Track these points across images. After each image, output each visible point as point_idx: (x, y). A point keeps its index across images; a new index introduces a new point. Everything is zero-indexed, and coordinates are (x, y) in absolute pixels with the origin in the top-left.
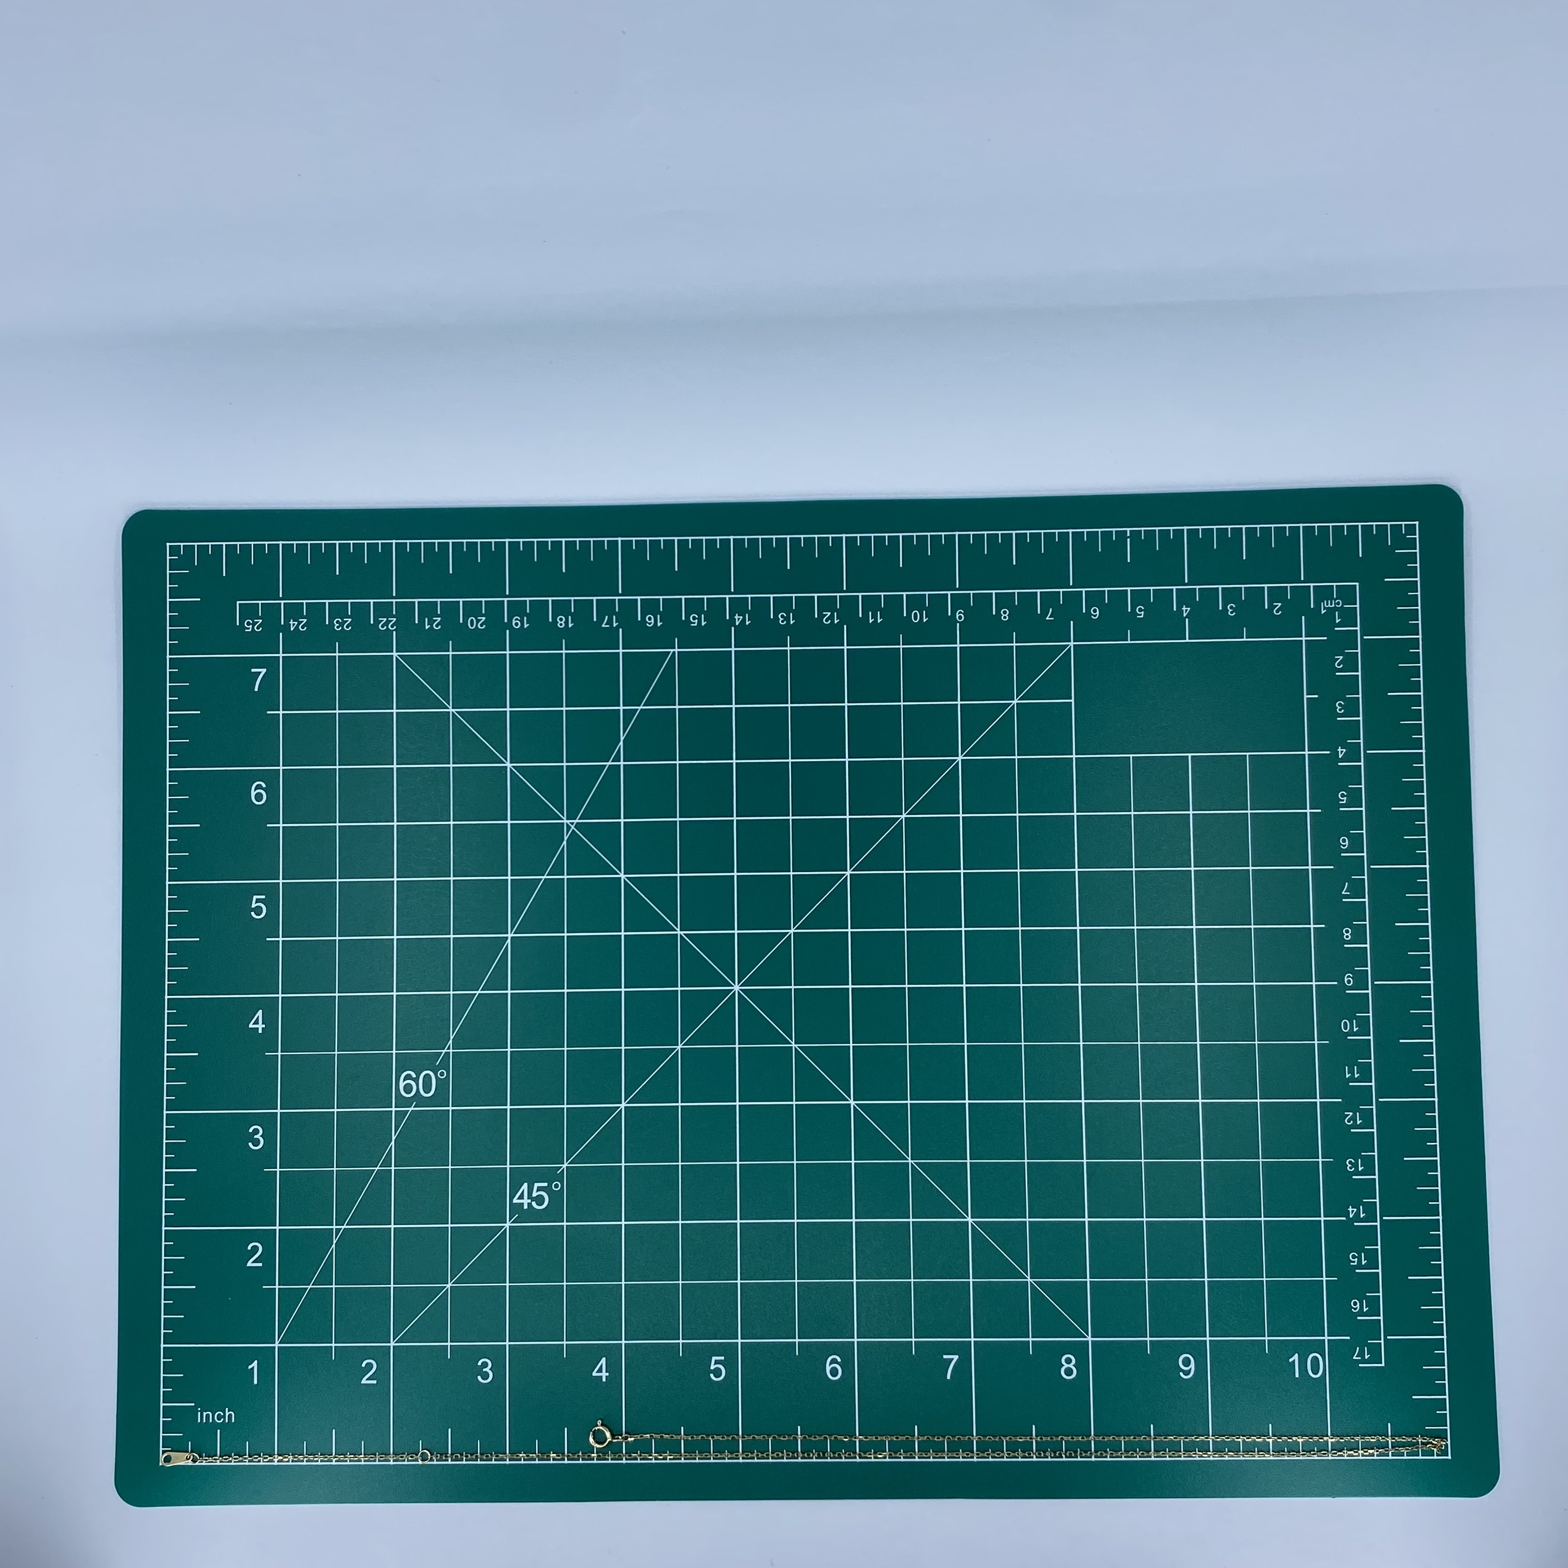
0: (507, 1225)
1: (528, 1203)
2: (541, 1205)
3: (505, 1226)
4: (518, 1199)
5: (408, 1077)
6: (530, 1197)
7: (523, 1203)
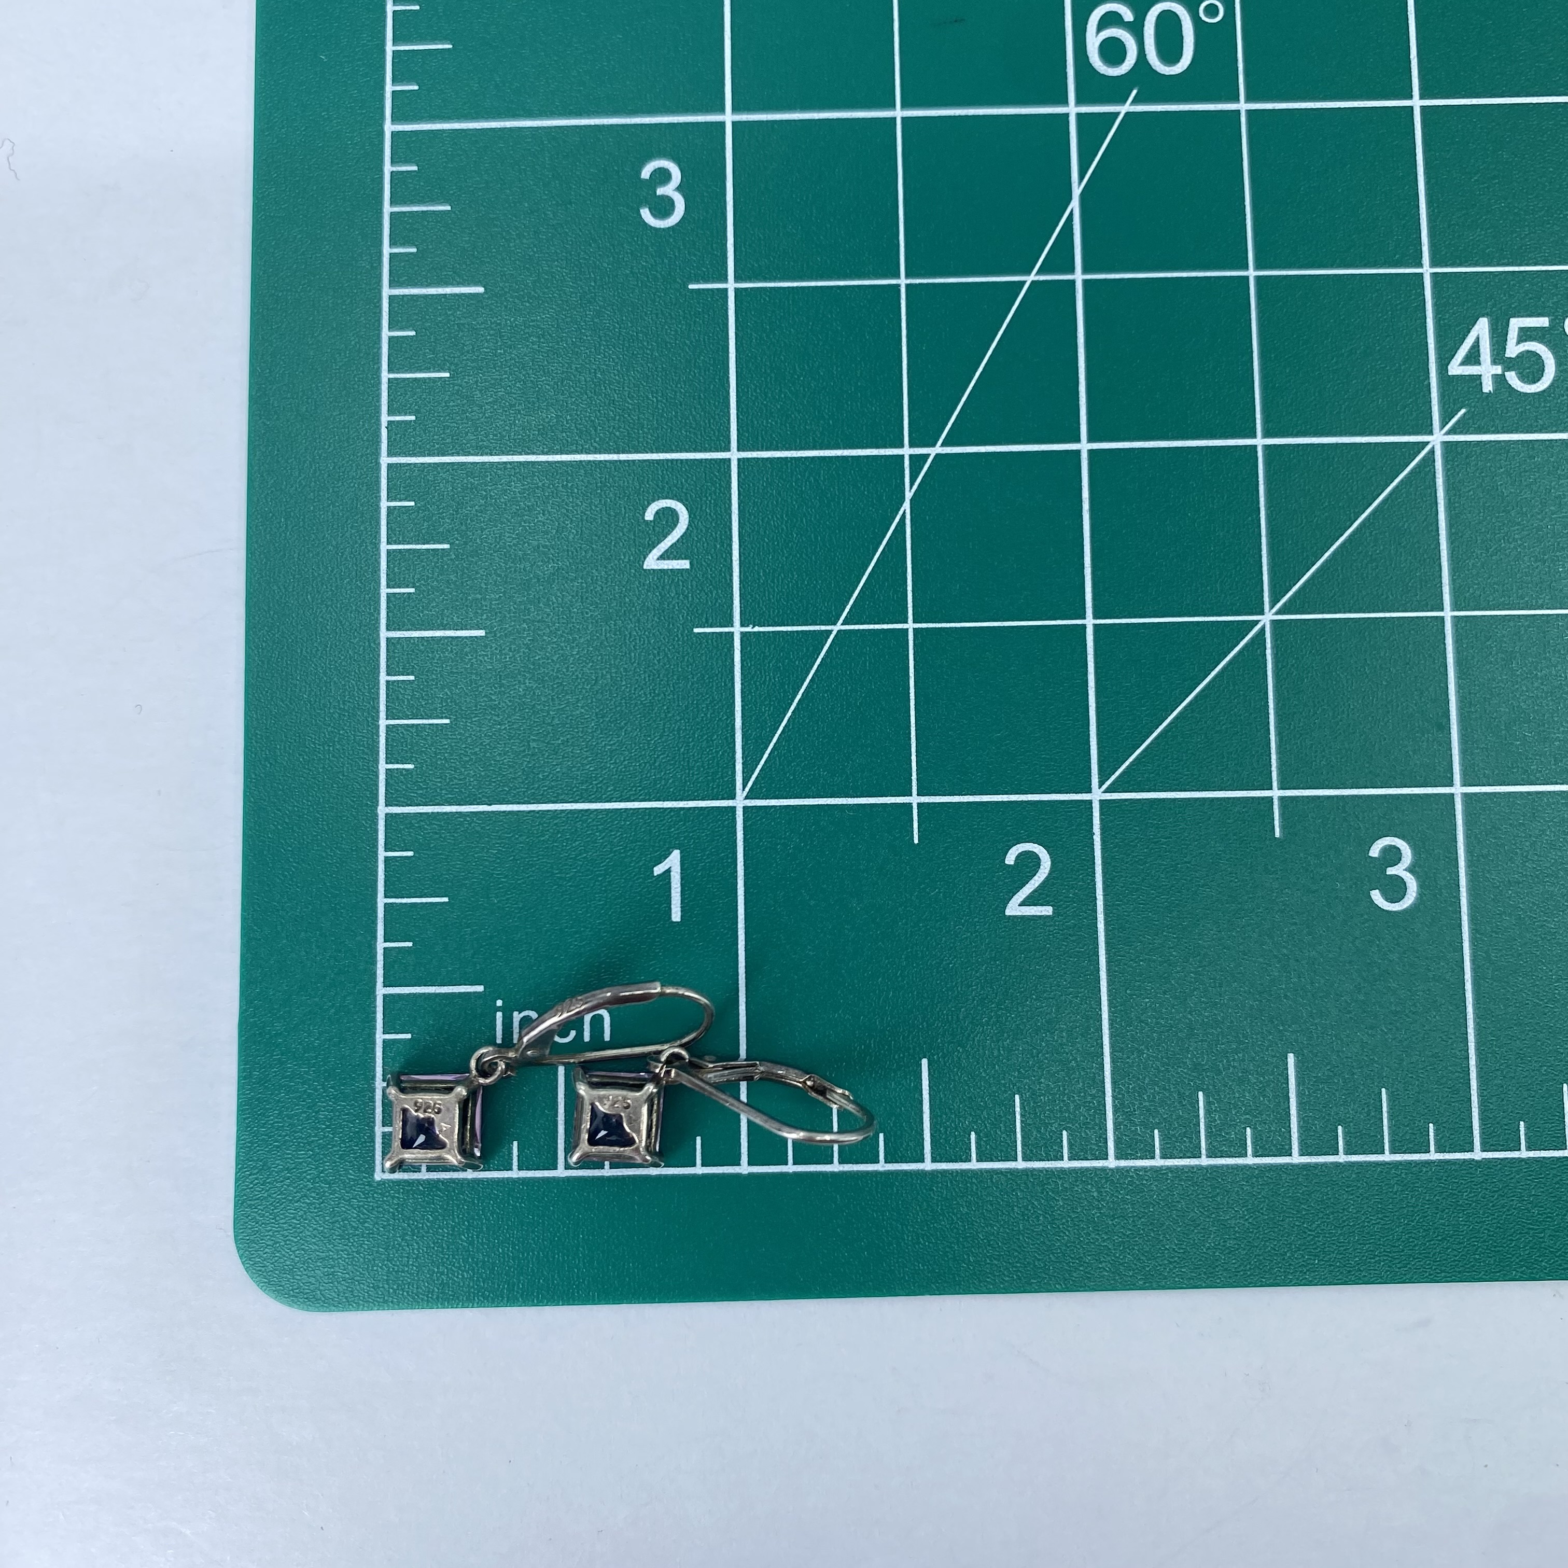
0: (1437, 439)
1: (1495, 377)
2: (1534, 382)
3: (1428, 443)
4: (1464, 363)
5: (1110, 20)
6: (1498, 356)
7: (1481, 375)
